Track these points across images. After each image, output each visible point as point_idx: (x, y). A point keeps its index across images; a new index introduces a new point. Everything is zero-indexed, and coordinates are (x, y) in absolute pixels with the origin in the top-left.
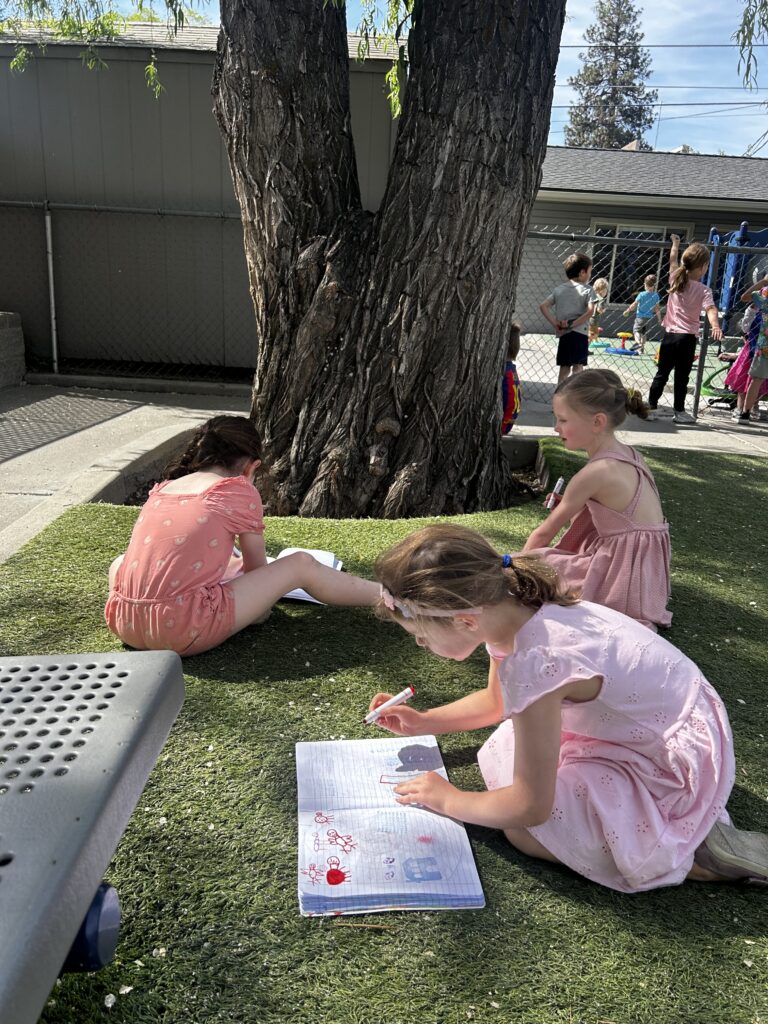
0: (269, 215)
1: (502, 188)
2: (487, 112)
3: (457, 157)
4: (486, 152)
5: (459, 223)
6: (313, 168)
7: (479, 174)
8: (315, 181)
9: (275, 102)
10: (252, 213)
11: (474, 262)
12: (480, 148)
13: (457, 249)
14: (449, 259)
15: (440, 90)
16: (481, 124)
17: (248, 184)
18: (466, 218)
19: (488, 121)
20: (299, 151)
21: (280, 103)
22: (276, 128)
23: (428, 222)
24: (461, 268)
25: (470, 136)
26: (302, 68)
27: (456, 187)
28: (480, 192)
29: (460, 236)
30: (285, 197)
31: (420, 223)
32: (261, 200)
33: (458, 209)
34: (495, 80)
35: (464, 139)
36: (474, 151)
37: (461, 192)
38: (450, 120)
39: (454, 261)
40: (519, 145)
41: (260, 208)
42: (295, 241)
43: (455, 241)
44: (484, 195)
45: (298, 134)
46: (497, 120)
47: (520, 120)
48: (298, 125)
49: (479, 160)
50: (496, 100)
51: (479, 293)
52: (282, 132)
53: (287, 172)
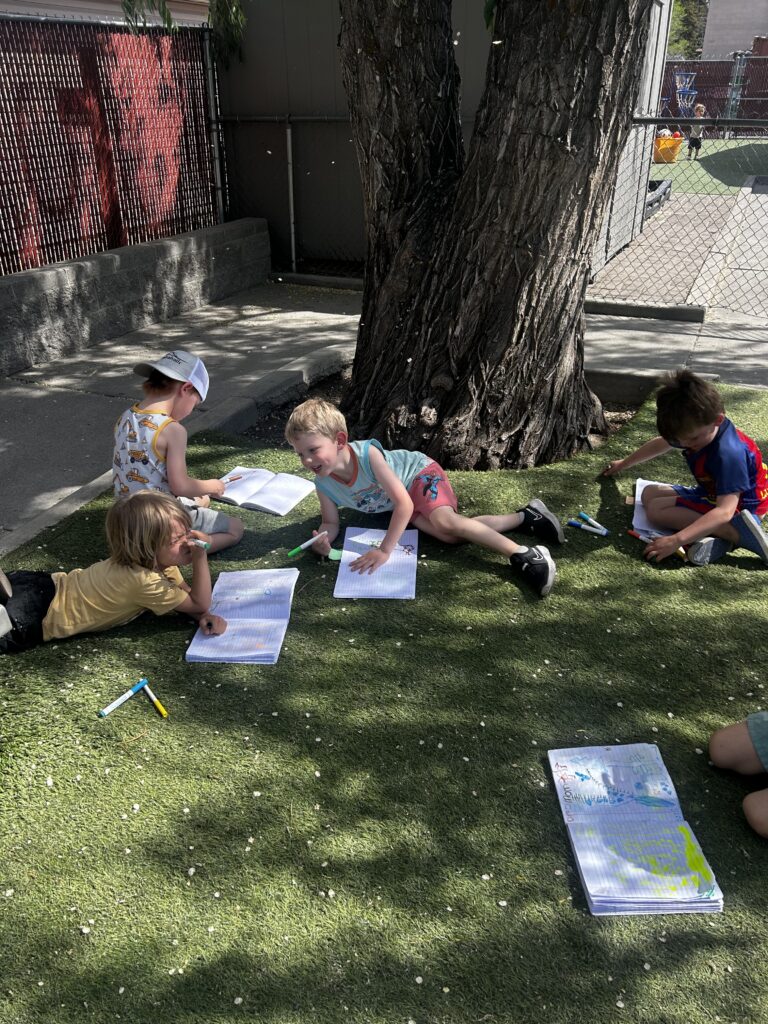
2: (547, 83)
3: (518, 129)
4: (546, 122)
5: (518, 194)
6: (407, 136)
7: (538, 145)
8: (409, 150)
9: (374, 78)
11: (533, 230)
12: (540, 121)
13: (515, 218)
14: (506, 229)
15: (507, 61)
16: (541, 95)
18: (526, 189)
19: (548, 92)
20: (395, 123)
21: (378, 78)
22: (375, 103)
23: (491, 193)
24: (521, 234)
25: (530, 108)
26: (398, 43)
27: (516, 159)
28: (539, 162)
29: (519, 207)
30: (384, 165)
31: (484, 192)
33: (517, 181)
34: (557, 50)
35: (525, 111)
36: (534, 123)
37: (520, 164)
38: (514, 93)
39: (512, 230)
40: (586, 109)
41: (368, 173)
43: (513, 211)
45: (394, 105)
46: (559, 88)
47: (588, 83)
48: (393, 97)
49: (538, 132)
50: (559, 68)
51: (536, 261)
52: (380, 105)
53: (386, 142)
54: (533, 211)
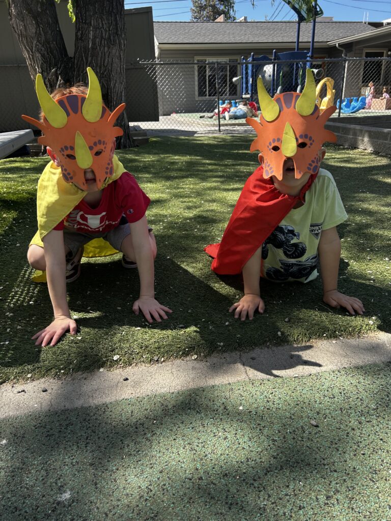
0: (37, 61)
1: (112, 46)
2: (102, 21)
3: (95, 37)
4: (104, 35)
5: (99, 59)
6: (49, 43)
7: (103, 42)
8: (50, 47)
9: (32, 22)
10: (31, 61)
11: (107, 71)
12: (102, 33)
13: (100, 67)
14: (98, 71)
15: (86, 15)
17: (27, 51)
18: (102, 57)
19: (103, 24)
20: (43, 38)
21: (34, 22)
22: (34, 31)
23: (90, 59)
25: (98, 30)
26: (39, 10)
27: (96, 47)
28: (104, 48)
29: (101, 63)
30: (41, 54)
31: (87, 59)
32: (33, 56)
33: (99, 54)
34: (103, 11)
35: (96, 31)
36: (100, 34)
37: (98, 48)
38: (91, 25)
39: (100, 71)
40: (115, 31)
41: (33, 58)
42: (47, 69)
43: (99, 64)
44: (106, 49)
45: (42, 32)
46: (106, 24)
47: (114, 23)
48: (41, 29)
49: (102, 37)
50: (104, 17)
51: (110, 81)
52: (36, 32)
53: (40, 46)
54: (106, 64)
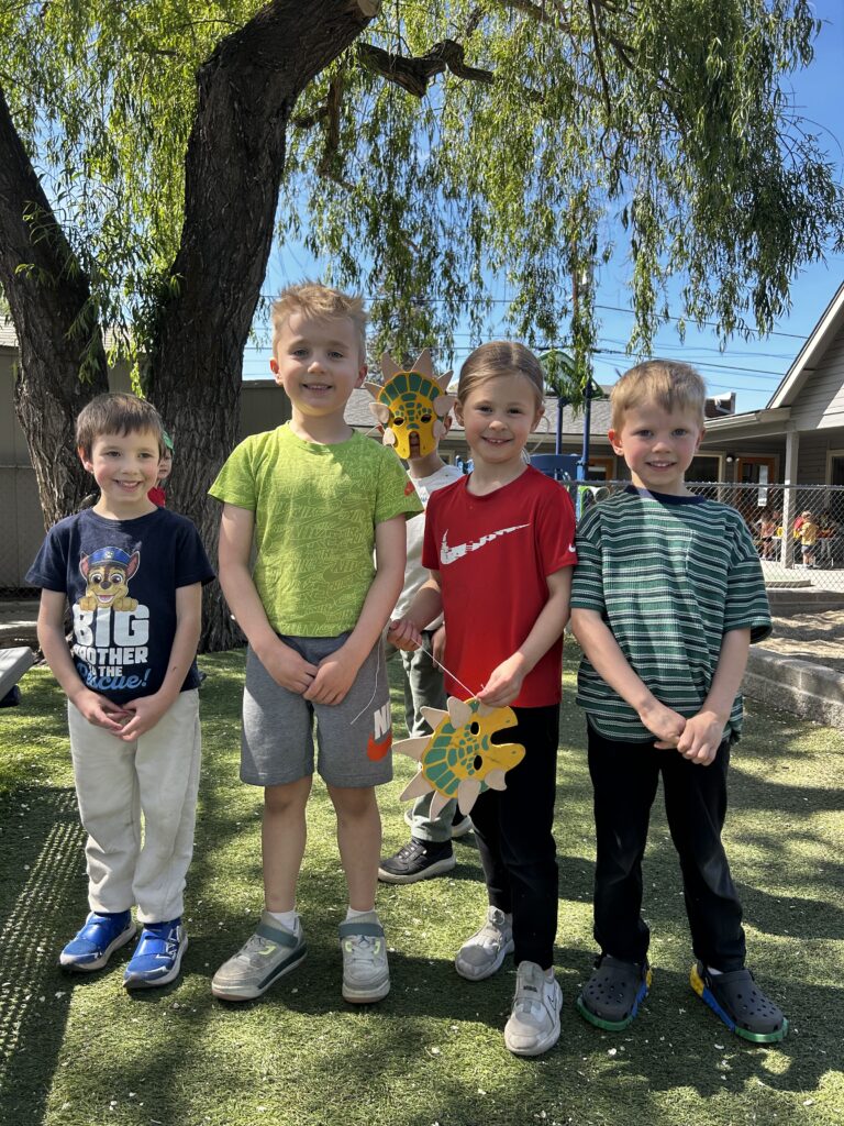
0: (57, 478)
1: (210, 461)
2: (195, 419)
4: (197, 440)
5: (183, 482)
7: (194, 453)
9: (59, 412)
10: (45, 477)
11: (197, 502)
12: (193, 439)
13: (184, 497)
14: (179, 502)
16: (192, 425)
17: (42, 460)
18: (188, 478)
19: (196, 424)
22: (61, 427)
24: (188, 507)
26: (77, 392)
29: (185, 489)
30: (68, 467)
32: (51, 469)
34: (199, 401)
36: (189, 440)
37: (183, 463)
38: (173, 424)
40: (219, 436)
41: (51, 474)
42: (76, 494)
44: (199, 465)
46: (202, 423)
47: (218, 422)
49: (193, 446)
50: (200, 412)
51: (201, 521)
54: (194, 492)
